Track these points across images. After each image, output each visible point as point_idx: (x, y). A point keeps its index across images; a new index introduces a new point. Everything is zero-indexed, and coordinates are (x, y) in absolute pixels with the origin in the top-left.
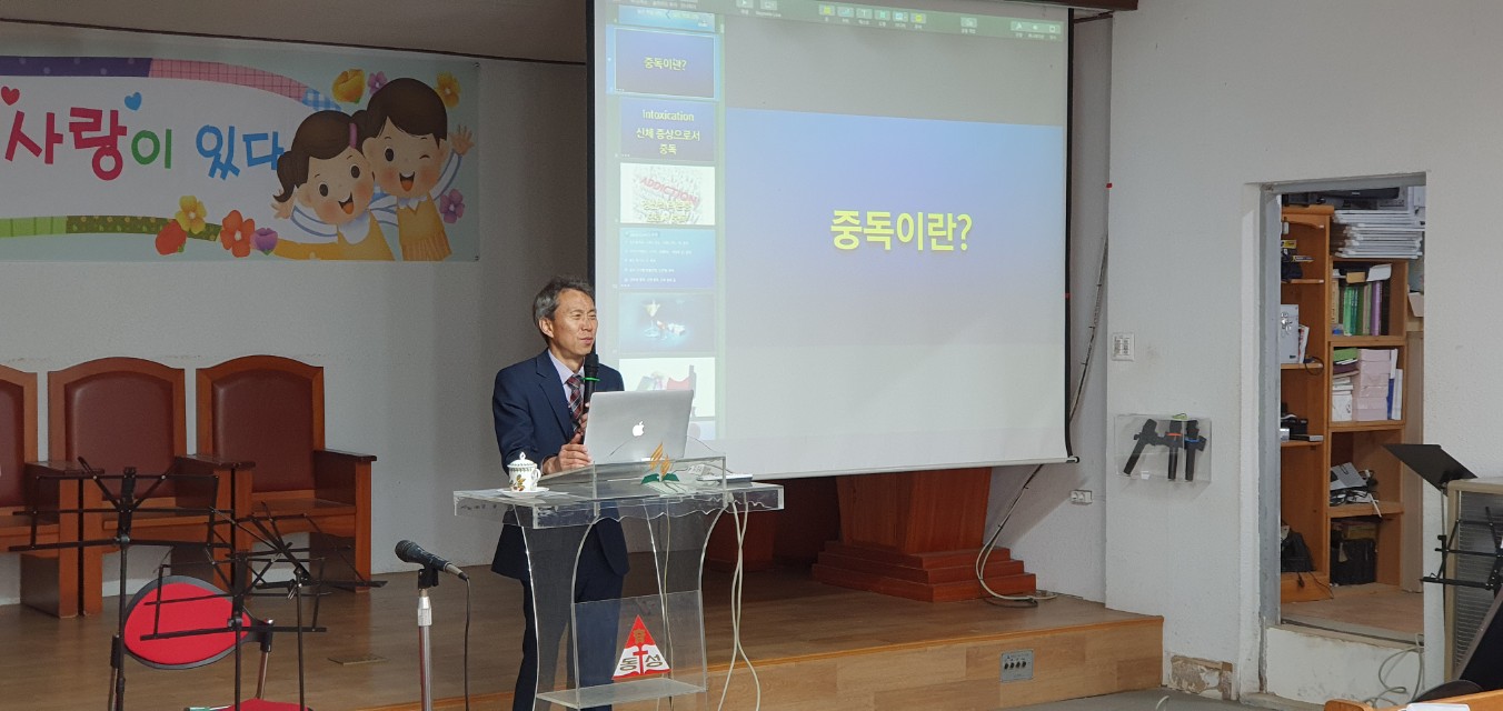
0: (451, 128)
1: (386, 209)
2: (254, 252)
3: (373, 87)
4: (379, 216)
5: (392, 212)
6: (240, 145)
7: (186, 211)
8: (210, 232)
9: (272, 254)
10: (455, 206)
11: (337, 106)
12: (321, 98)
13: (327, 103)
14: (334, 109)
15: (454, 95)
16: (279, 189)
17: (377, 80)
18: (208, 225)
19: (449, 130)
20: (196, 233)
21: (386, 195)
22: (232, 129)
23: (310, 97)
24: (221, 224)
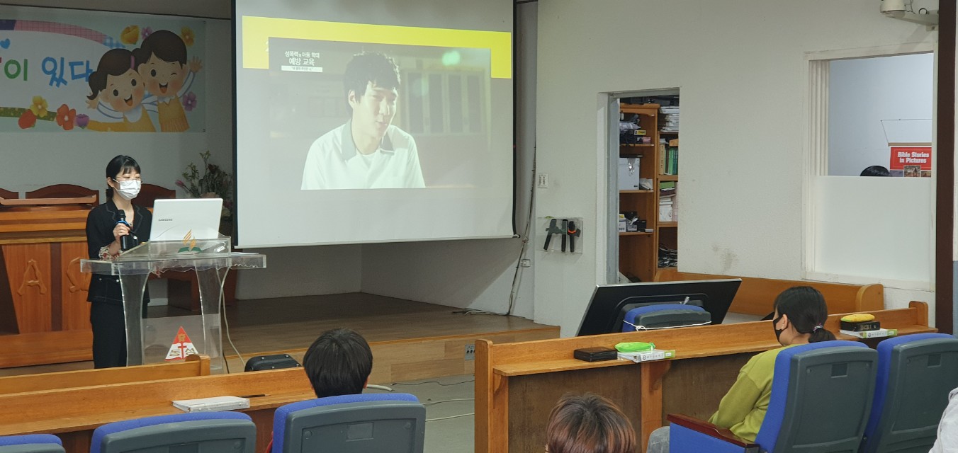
0: (189, 58)
1: (150, 104)
2: (76, 127)
3: (144, 35)
4: (147, 107)
5: (155, 105)
6: (67, 69)
7: (36, 104)
8: (50, 116)
9: (86, 128)
10: (192, 101)
11: (124, 46)
12: (114, 42)
13: (117, 45)
14: (121, 48)
15: (191, 40)
16: (89, 92)
17: (147, 31)
18: (49, 113)
19: (188, 59)
20: (42, 116)
21: (152, 95)
22: (62, 59)
23: (108, 41)
24: (56, 111)
